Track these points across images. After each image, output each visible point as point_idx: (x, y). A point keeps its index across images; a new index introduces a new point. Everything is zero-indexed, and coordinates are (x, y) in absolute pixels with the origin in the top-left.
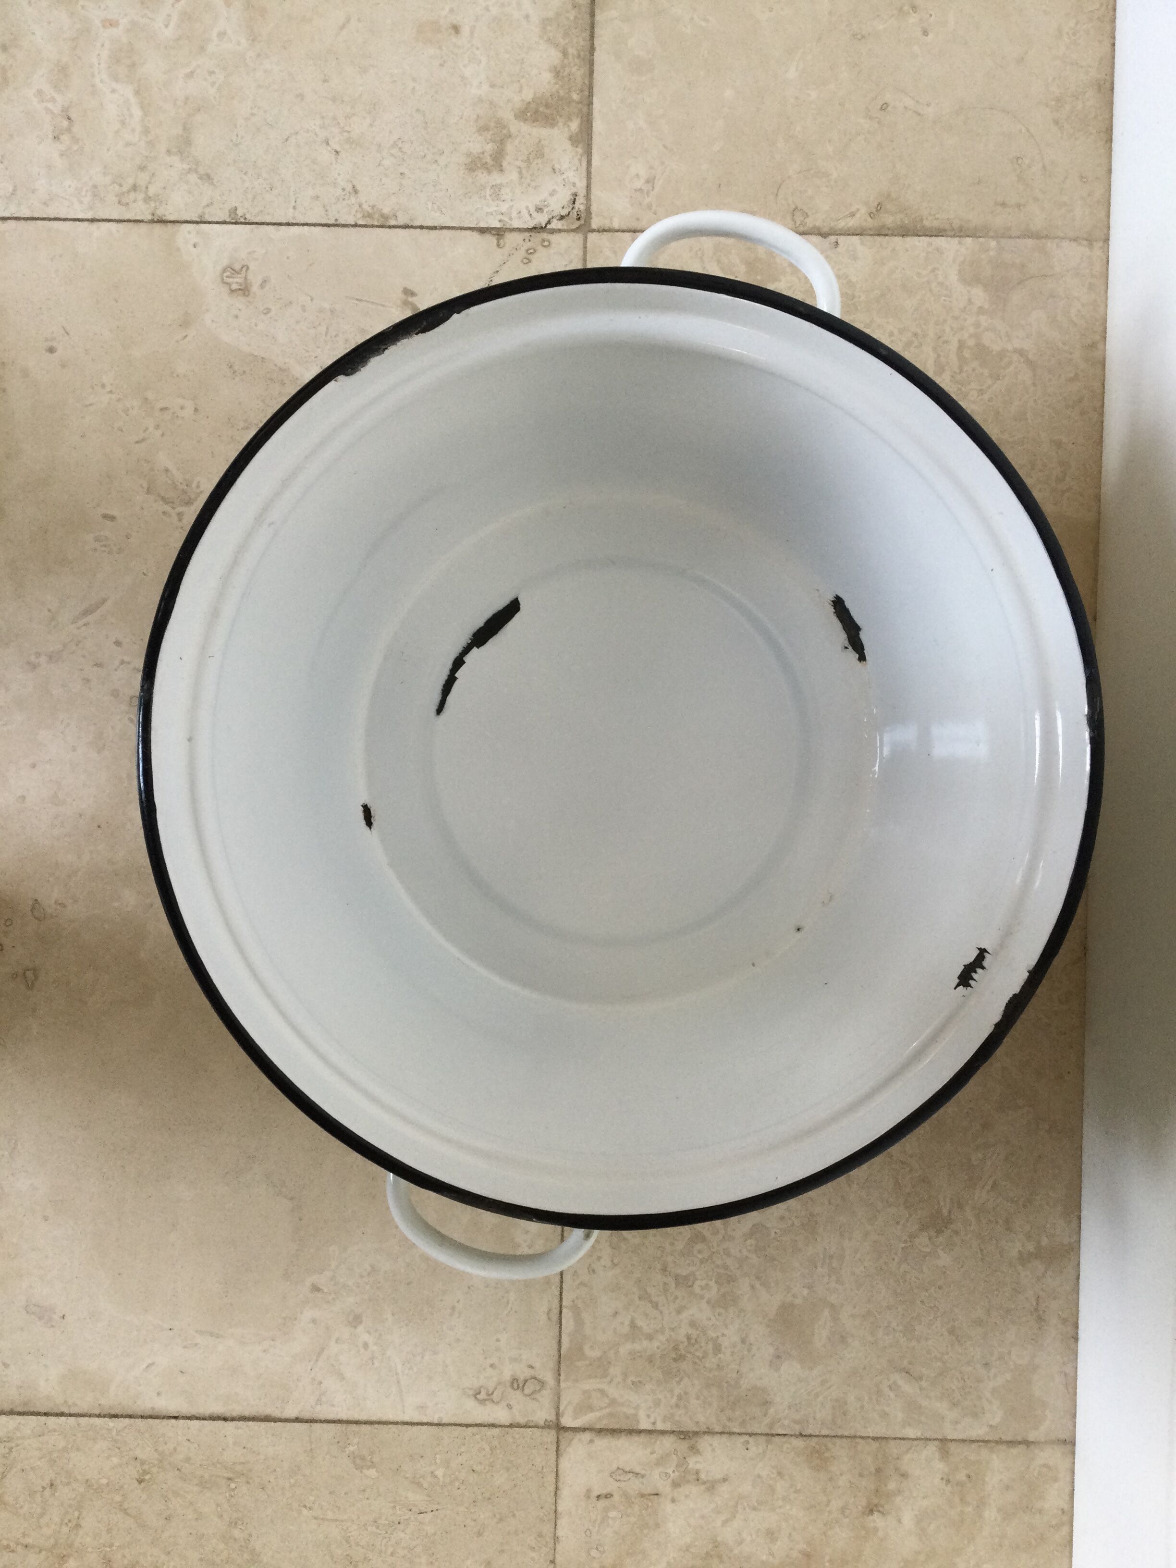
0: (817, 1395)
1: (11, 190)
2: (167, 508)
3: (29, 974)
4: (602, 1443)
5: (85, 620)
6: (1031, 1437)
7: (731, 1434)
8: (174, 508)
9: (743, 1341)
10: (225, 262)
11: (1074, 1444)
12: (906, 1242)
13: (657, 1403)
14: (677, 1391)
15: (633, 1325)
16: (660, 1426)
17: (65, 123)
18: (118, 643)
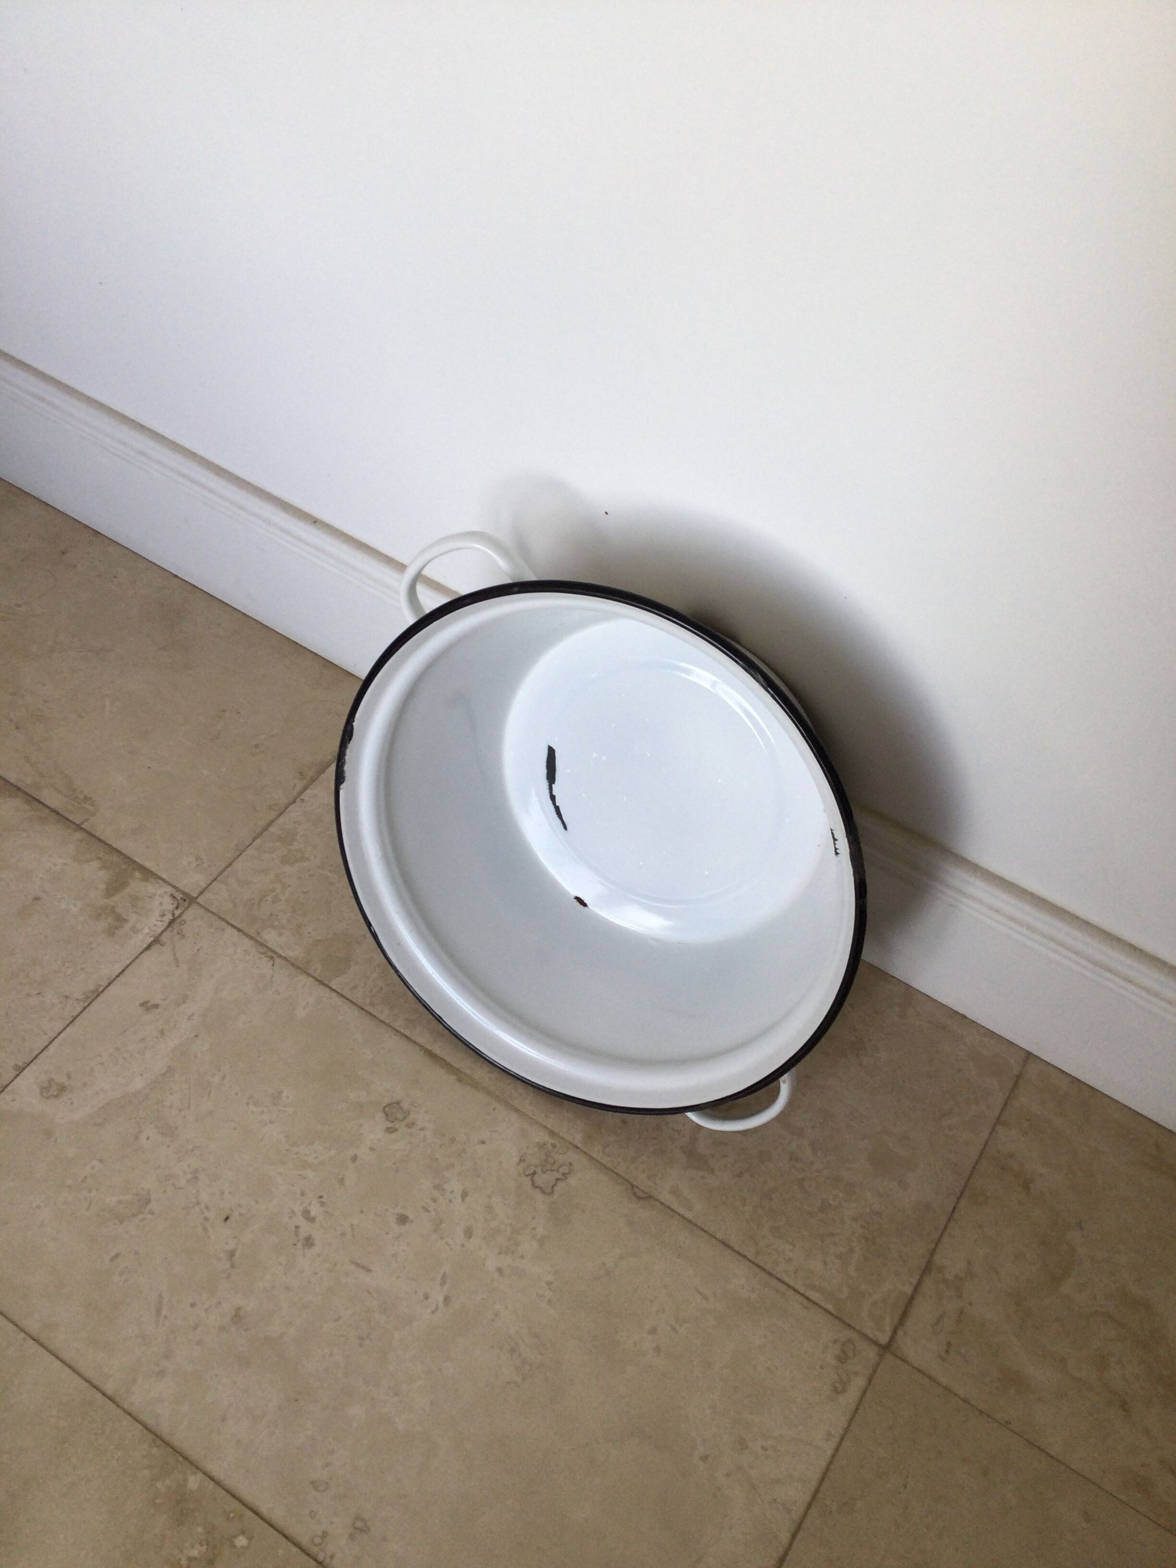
0: (936, 1173)
2: (141, 1217)
3: (359, 1524)
4: (909, 1323)
5: (163, 1316)
7: (939, 1240)
8: (143, 1213)
9: (881, 1196)
10: (38, 1090)
11: (1031, 1053)
12: (862, 1069)
13: (898, 1274)
14: (895, 1255)
16: (914, 1281)
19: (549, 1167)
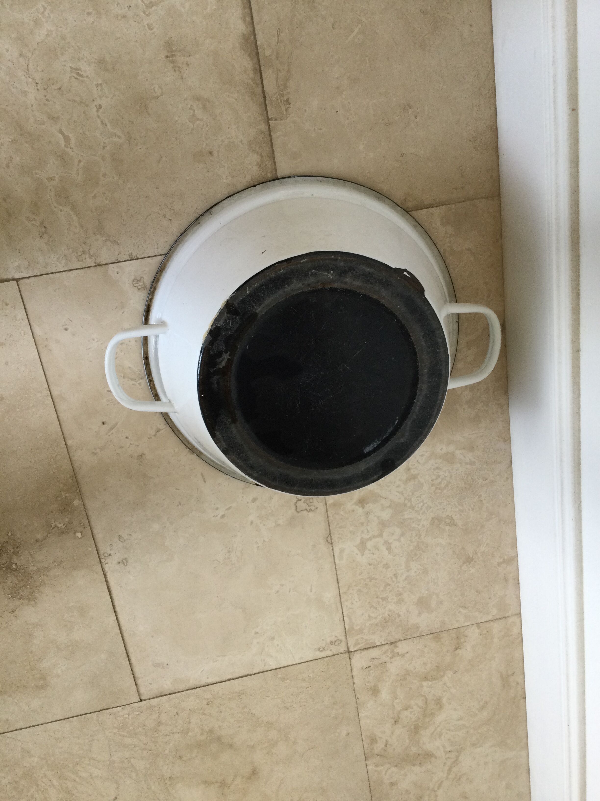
0: (435, 621)
1: (27, 263)
2: (134, 382)
3: (124, 561)
4: (365, 652)
5: (111, 432)
6: (507, 616)
7: (407, 639)
8: (136, 382)
9: (408, 611)
10: (132, 277)
11: (521, 614)
12: (459, 568)
13: (381, 637)
14: (387, 631)
15: (369, 616)
16: (383, 643)
17: (43, 230)
18: (127, 438)
19: (308, 502)
